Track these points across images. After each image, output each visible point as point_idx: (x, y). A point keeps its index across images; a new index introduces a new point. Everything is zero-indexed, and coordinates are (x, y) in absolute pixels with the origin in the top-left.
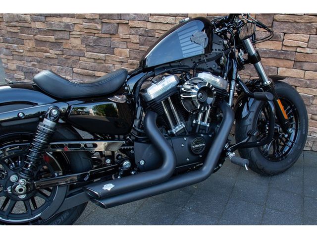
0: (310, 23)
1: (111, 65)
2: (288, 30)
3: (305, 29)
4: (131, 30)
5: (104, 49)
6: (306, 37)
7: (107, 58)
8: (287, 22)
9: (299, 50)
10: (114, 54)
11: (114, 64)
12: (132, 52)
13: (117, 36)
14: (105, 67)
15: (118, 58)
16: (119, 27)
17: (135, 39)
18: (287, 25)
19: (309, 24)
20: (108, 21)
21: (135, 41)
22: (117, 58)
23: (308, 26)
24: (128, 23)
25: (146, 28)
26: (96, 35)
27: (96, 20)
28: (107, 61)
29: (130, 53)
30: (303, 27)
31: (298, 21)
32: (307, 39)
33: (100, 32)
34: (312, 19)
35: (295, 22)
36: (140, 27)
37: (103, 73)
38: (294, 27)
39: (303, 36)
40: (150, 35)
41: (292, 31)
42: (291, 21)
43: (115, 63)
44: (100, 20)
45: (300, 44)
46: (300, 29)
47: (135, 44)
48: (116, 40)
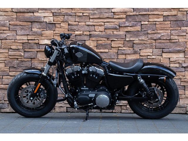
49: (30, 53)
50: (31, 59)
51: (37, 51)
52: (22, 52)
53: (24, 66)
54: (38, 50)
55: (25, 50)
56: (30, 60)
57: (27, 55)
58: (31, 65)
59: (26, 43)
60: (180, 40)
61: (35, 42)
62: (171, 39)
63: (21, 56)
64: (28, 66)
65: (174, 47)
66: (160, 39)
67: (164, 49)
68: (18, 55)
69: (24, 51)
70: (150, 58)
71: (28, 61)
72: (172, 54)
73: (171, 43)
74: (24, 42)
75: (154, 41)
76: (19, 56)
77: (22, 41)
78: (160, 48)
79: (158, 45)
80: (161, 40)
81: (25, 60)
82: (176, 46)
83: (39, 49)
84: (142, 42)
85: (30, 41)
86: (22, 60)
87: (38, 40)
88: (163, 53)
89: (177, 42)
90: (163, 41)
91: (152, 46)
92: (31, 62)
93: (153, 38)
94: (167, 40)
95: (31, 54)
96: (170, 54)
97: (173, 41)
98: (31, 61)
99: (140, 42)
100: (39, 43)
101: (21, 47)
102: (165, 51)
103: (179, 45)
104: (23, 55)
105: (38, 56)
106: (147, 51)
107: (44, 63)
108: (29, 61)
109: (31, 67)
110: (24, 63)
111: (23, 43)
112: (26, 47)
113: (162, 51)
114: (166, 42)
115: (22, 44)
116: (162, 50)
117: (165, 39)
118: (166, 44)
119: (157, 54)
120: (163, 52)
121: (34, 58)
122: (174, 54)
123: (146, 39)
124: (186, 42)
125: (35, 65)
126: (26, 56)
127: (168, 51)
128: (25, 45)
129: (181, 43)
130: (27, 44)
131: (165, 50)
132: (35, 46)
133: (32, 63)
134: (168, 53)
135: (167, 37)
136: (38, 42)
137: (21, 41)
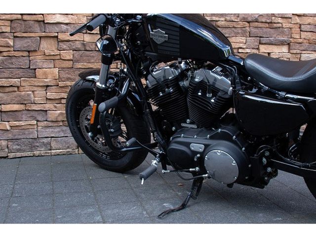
0: (244, 27)
1: (31, 92)
2: (229, 34)
3: (242, 33)
4: (60, 44)
5: (17, 72)
6: (243, 39)
7: (23, 84)
8: (227, 27)
9: (240, 51)
10: (35, 77)
11: (33, 91)
12: (62, 72)
13: (39, 54)
14: (20, 96)
15: (42, 82)
16: (42, 42)
17: (68, 55)
18: (228, 30)
19: (244, 29)
20: (25, 35)
21: (68, 58)
22: (39, 82)
23: (243, 30)
24: (57, 37)
25: (83, 41)
26: (5, 54)
27: (7, 34)
28: (21, 89)
29: (59, 73)
30: (240, 31)
31: (235, 26)
32: (245, 41)
33: (12, 49)
34: (245, 24)
35: (234, 27)
36: (76, 40)
37: (15, 105)
38: (233, 31)
39: (241, 39)
40: (88, 48)
41: (233, 35)
42: (230, 26)
43: (35, 89)
44: (12, 34)
45: (241, 45)
46: (238, 33)
47: (67, 62)
48: (38, 59)
49: (26, 40)
50: (29, 52)
51: (40, 37)
52: (10, 39)
53: (14, 66)
54: (44, 34)
55: (15, 34)
56: (26, 54)
57: (19, 44)
58: (28, 64)
59: (17, 21)
60: (284, 25)
61: (36, 19)
62: (271, 23)
63: (9, 47)
64: (22, 66)
65: (275, 35)
66: (257, 22)
67: (262, 39)
68: (3, 45)
69: (15, 37)
70: (242, 53)
71: (22, 56)
72: (273, 46)
73: (271, 28)
74: (13, 18)
75: (247, 24)
76: (5, 46)
77: (9, 15)
78: (256, 36)
79: (254, 30)
80: (259, 23)
81: (16, 54)
82: (278, 34)
83: (45, 32)
84: (231, 24)
85: (25, 17)
86: (10, 55)
87: (42, 16)
88: (260, 45)
89: (279, 28)
90: (260, 25)
91: (245, 32)
92: (28, 58)
93: (247, 18)
94: (266, 24)
95: (29, 42)
96: (271, 46)
97: (275, 25)
98: (29, 56)
99: (227, 24)
100: (44, 21)
101: (8, 29)
102: (264, 42)
103: (283, 33)
104: (12, 44)
105: (42, 46)
106: (238, 41)
107: (53, 60)
108: (24, 57)
109: (29, 68)
110: (14, 60)
111: (11, 21)
112: (18, 30)
113: (258, 41)
114: (265, 26)
115: (9, 22)
116: (260, 40)
117: (264, 21)
118: (265, 30)
119: (252, 46)
120: (260, 43)
121: (35, 51)
122: (275, 46)
123: (237, 19)
124: (291, 28)
125: (37, 63)
126: (19, 46)
127: (268, 41)
128: (16, 25)
129: (285, 30)
130: (20, 22)
131: (264, 40)
132: (37, 27)
133: (30, 61)
134: (268, 45)
135: (267, 19)
136: (43, 19)
137: (8, 17)
